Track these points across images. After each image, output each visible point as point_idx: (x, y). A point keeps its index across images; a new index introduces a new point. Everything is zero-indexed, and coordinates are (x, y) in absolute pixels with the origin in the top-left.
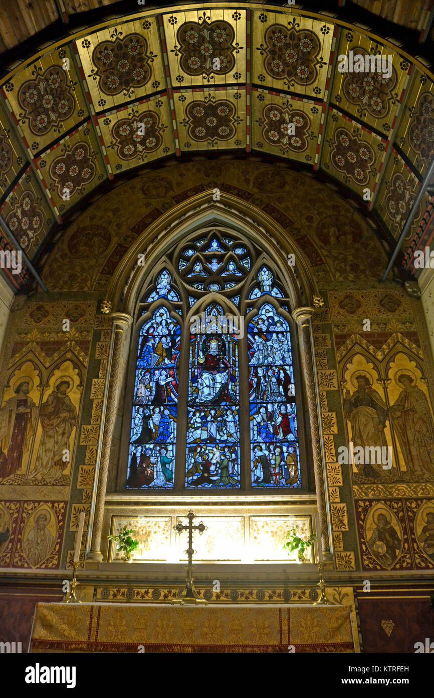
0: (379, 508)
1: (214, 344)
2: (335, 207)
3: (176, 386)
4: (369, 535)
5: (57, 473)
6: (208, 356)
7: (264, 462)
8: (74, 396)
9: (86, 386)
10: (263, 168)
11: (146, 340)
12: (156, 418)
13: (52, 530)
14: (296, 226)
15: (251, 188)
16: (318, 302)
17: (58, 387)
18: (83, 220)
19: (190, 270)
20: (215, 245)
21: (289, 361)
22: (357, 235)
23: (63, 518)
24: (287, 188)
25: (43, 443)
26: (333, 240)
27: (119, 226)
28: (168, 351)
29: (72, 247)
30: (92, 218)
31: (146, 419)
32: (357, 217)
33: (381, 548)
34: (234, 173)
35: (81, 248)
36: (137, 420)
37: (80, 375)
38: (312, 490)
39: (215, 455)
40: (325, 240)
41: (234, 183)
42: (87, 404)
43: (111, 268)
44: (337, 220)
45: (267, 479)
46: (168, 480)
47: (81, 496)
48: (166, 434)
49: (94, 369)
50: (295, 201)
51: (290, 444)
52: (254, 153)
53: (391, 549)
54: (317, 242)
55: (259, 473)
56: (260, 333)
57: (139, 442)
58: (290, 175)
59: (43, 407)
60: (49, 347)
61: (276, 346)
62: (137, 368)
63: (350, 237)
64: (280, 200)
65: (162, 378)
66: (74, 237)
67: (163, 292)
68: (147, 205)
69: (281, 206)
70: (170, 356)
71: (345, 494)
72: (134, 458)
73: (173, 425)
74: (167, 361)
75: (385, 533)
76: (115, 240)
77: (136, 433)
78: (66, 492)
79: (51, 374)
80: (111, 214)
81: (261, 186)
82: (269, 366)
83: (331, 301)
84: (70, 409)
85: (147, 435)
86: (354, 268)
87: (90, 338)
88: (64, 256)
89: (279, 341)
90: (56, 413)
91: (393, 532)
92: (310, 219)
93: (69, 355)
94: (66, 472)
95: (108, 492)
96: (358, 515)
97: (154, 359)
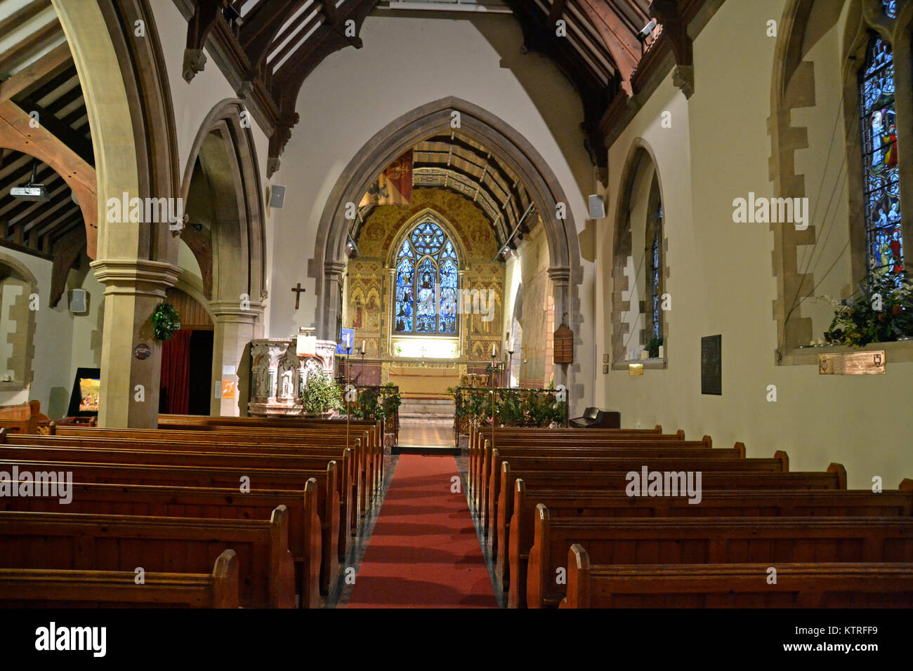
0: (478, 343)
1: (427, 277)
2: (481, 221)
3: (412, 294)
4: (474, 351)
5: (375, 329)
6: (424, 282)
7: (444, 324)
8: (378, 301)
9: (382, 298)
10: (452, 195)
11: (400, 274)
12: (405, 307)
13: (375, 346)
14: (463, 230)
15: (445, 208)
16: (467, 269)
17: (371, 298)
18: (371, 220)
19: (417, 241)
20: (428, 228)
21: (455, 286)
22: (488, 237)
23: (379, 344)
24: (461, 209)
25: (368, 318)
26: (477, 239)
27: (388, 224)
28: (409, 279)
29: (369, 234)
30: (375, 218)
31: (401, 307)
32: (489, 227)
33: (477, 354)
34: (439, 198)
35: (373, 235)
36: (398, 306)
37: (379, 293)
38: (458, 336)
39: (426, 321)
40: (474, 239)
41: (438, 204)
42: (383, 305)
43: (386, 247)
44: (481, 228)
45: (444, 330)
46: (410, 329)
47: (383, 336)
48: (409, 313)
49: (384, 291)
50: (464, 217)
51: (453, 318)
52: (448, 188)
53: (480, 355)
54: (470, 239)
55: (442, 328)
56: (445, 273)
57: (400, 315)
58: (463, 201)
59: (367, 305)
60: (366, 281)
61: (451, 279)
62: (397, 286)
63: (484, 237)
64: (458, 215)
65: (407, 290)
66: (368, 229)
67: (406, 251)
68: (400, 213)
69: (457, 219)
70: (410, 281)
71: (468, 338)
72: (398, 321)
73: (411, 309)
74: (409, 283)
75: (479, 351)
76: (387, 232)
77: (398, 312)
78: (379, 335)
79: (367, 293)
80: (383, 217)
81: (450, 206)
82: (447, 288)
83: (472, 267)
84: (377, 306)
85: (402, 313)
86: (484, 253)
87: (381, 278)
88: (365, 239)
89: (452, 277)
90: (372, 307)
91: (481, 350)
92: (469, 227)
93: (374, 285)
94: (378, 328)
95: (393, 334)
96: (471, 344)
97: (403, 282)
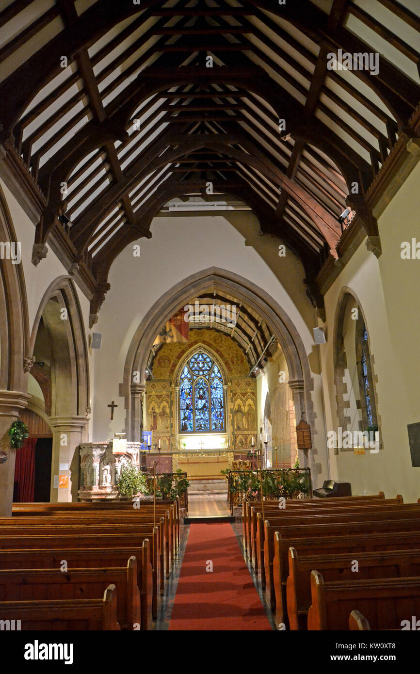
0: (240, 436)
1: (201, 392)
2: (237, 350)
3: (192, 404)
4: (237, 442)
5: (166, 430)
6: (200, 395)
7: (215, 424)
8: (168, 410)
9: (170, 408)
10: (216, 334)
11: (182, 390)
12: (187, 413)
13: (167, 443)
14: (225, 357)
15: (212, 342)
16: (229, 384)
17: (163, 408)
18: (161, 353)
19: (193, 366)
20: (200, 357)
21: (222, 396)
22: (242, 361)
23: (170, 440)
24: (223, 342)
25: (162, 423)
26: (235, 362)
27: (173, 356)
28: (189, 393)
29: (159, 363)
30: (164, 352)
31: (184, 413)
32: (243, 354)
33: (240, 445)
34: (207, 335)
35: (162, 364)
36: (182, 413)
37: (168, 405)
38: (226, 432)
39: (202, 422)
40: (233, 363)
41: (207, 340)
42: (171, 413)
43: (172, 371)
44: (237, 355)
45: (216, 428)
46: (192, 429)
47: (173, 435)
48: (190, 417)
49: (172, 403)
50: (225, 348)
51: (222, 419)
52: (213, 328)
53: (242, 445)
54: (230, 363)
55: (214, 427)
56: (214, 388)
57: (184, 419)
58: (224, 337)
59: (160, 414)
60: (159, 397)
61: (219, 392)
62: (181, 399)
63: (240, 362)
64: (221, 347)
65: (188, 402)
66: (159, 360)
67: (186, 374)
68: (180, 348)
69: (221, 349)
70: (189, 395)
71: (233, 433)
72: (182, 424)
73: (192, 415)
74: (189, 397)
75: (241, 442)
76: (172, 362)
77: (182, 417)
78: (169, 435)
79: (160, 405)
80: (169, 351)
81: (215, 341)
82: (216, 398)
83: (233, 383)
84: (167, 414)
85: (185, 418)
86: (240, 372)
87: (169, 394)
88: (157, 367)
89: (219, 390)
90: (164, 415)
91: (243, 442)
92: (229, 354)
93: (164, 399)
94: (169, 430)
95: (179, 433)
96: (235, 437)
97: (185, 396)
